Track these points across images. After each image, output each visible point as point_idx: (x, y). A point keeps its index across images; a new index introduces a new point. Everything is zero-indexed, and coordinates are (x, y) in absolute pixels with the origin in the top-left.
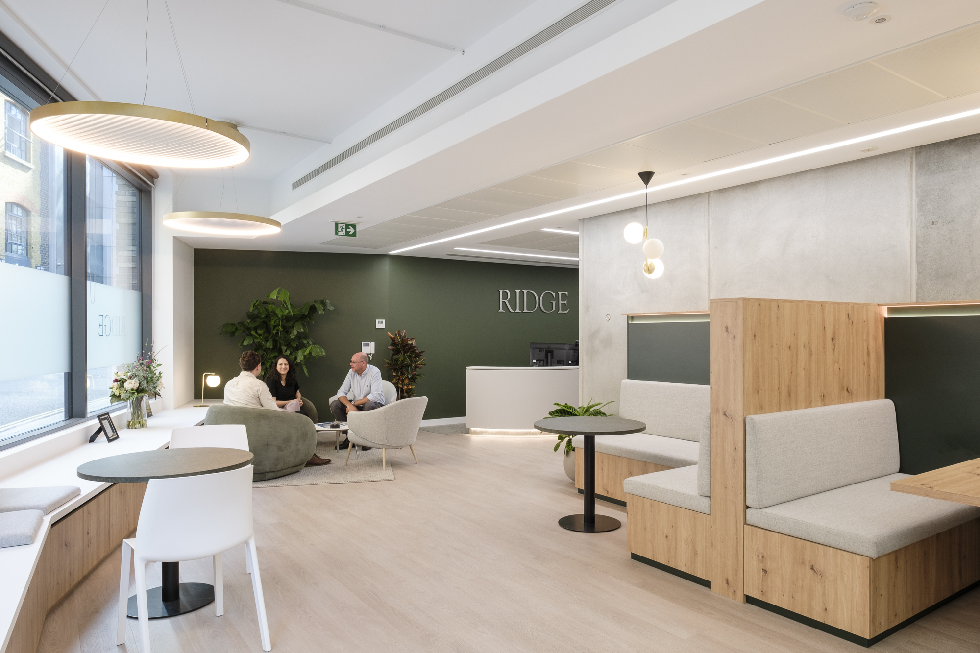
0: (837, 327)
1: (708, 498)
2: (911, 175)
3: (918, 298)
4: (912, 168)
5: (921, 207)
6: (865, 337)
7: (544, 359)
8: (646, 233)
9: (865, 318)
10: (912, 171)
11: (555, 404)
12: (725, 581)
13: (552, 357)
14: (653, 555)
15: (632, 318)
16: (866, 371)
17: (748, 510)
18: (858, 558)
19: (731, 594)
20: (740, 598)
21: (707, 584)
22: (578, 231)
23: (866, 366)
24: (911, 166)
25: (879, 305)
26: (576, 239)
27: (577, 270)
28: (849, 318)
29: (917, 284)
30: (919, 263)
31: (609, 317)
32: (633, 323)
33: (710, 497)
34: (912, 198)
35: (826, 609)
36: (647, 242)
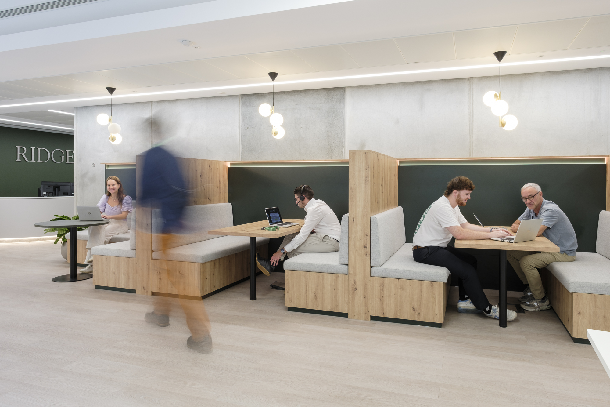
0: (203, 170)
1: (135, 250)
2: (240, 106)
3: (242, 159)
4: (240, 103)
5: (243, 120)
6: (218, 175)
7: (52, 191)
8: (111, 120)
9: (218, 167)
10: (240, 105)
11: (55, 215)
12: (143, 288)
13: (59, 190)
14: (107, 283)
15: (108, 166)
16: (218, 190)
17: (153, 253)
18: (197, 264)
19: (145, 293)
20: (150, 293)
21: (134, 291)
22: (74, 113)
23: (219, 188)
24: (240, 102)
25: (225, 162)
26: (72, 118)
27: (73, 136)
28: (209, 167)
29: (242, 153)
30: (242, 144)
31: (94, 165)
32: (108, 168)
33: (136, 250)
34: (240, 116)
35: (185, 289)
36: (111, 124)
